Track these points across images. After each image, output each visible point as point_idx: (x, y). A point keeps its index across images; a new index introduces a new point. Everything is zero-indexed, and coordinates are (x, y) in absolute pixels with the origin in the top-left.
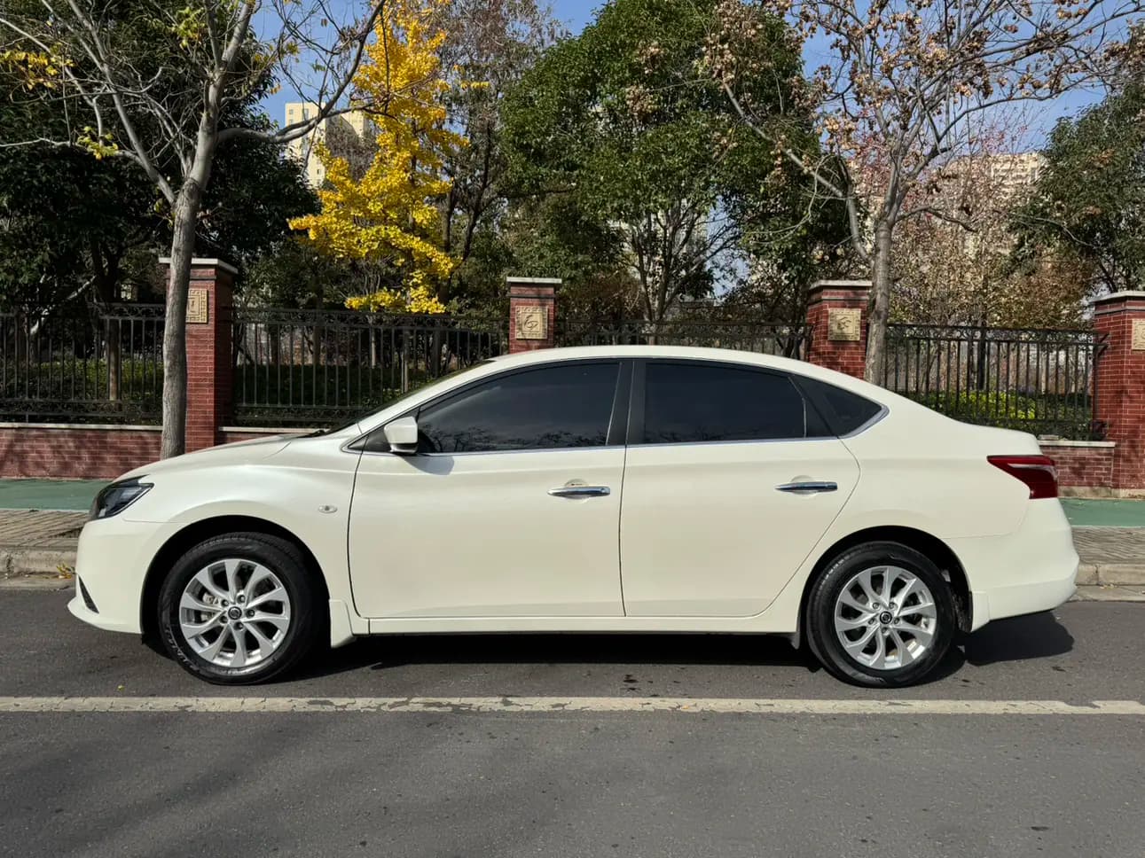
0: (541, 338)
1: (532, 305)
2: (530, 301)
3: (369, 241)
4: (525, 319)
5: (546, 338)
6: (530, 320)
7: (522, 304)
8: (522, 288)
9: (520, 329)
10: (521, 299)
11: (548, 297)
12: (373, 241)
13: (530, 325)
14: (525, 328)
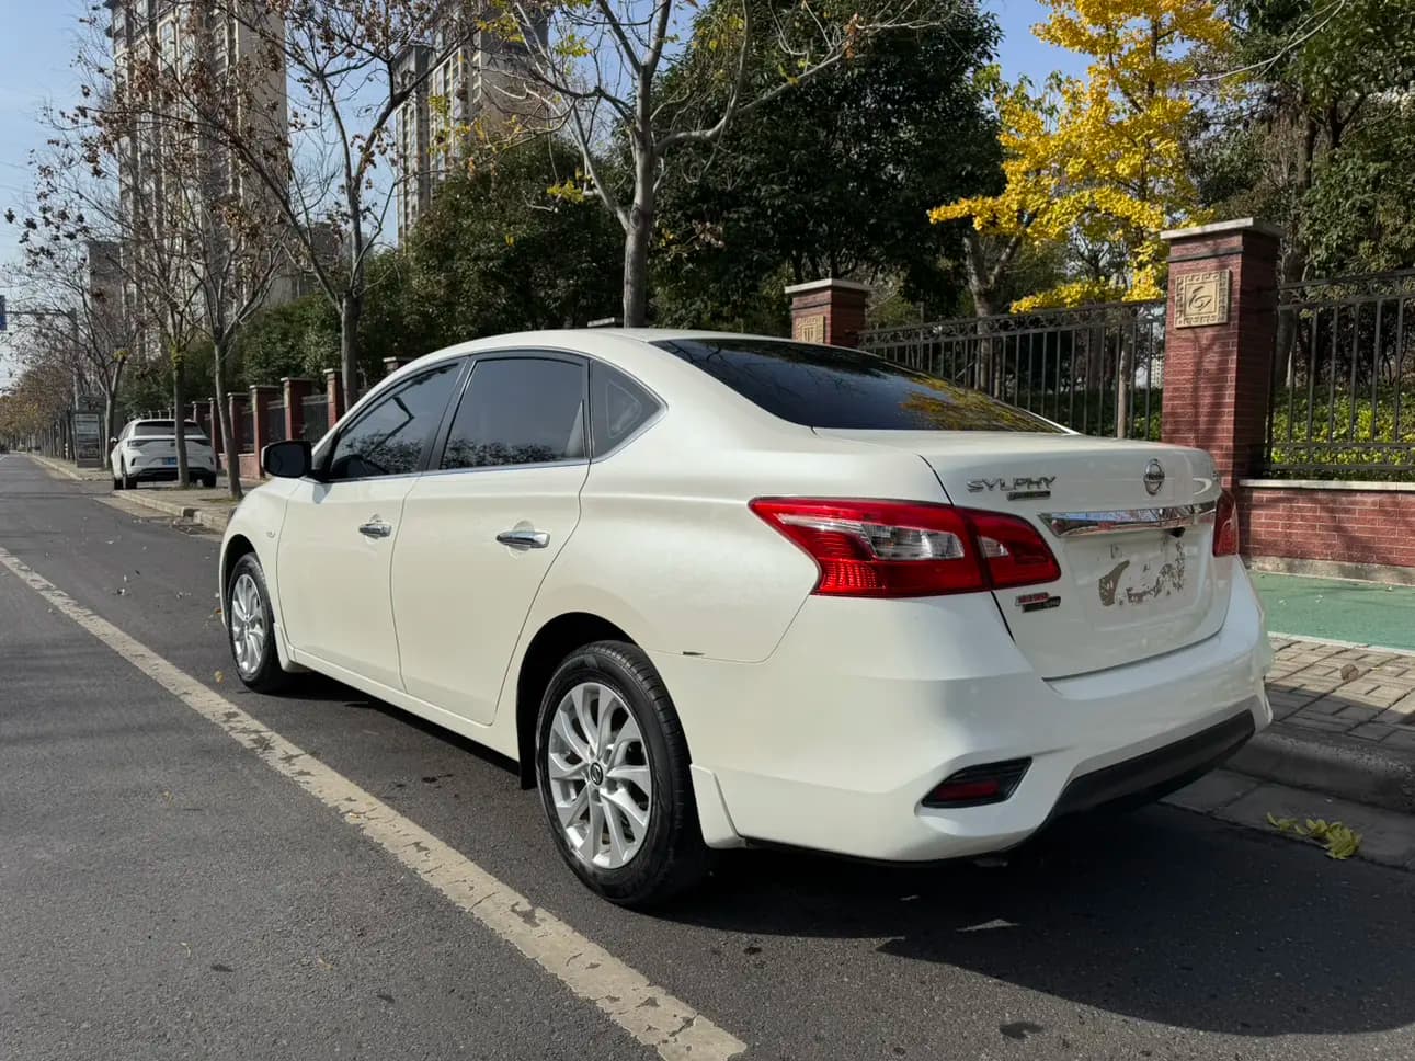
0: (1216, 322)
1: (1204, 269)
2: (1202, 263)
3: (1064, 214)
4: (1190, 295)
5: (1225, 321)
6: (1200, 294)
7: (1188, 271)
8: (1189, 246)
9: (1182, 312)
10: (1185, 264)
11: (1230, 253)
12: (1071, 213)
13: (1199, 303)
14: (1191, 310)
